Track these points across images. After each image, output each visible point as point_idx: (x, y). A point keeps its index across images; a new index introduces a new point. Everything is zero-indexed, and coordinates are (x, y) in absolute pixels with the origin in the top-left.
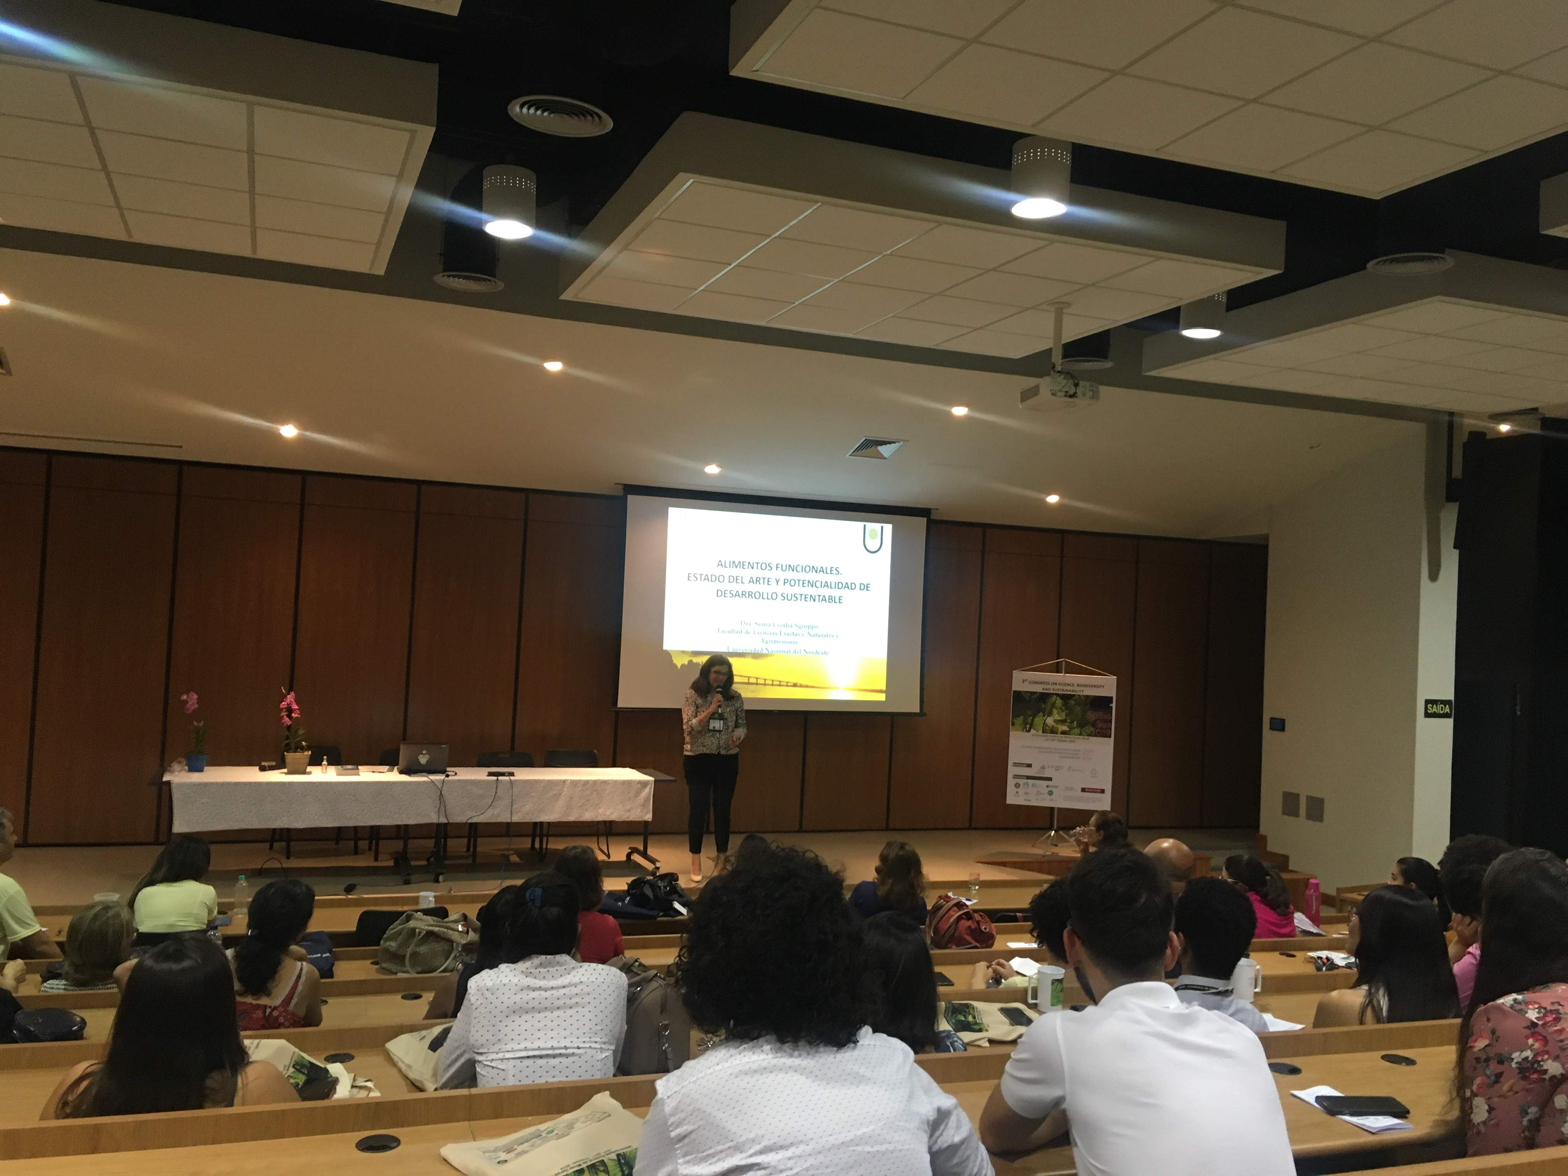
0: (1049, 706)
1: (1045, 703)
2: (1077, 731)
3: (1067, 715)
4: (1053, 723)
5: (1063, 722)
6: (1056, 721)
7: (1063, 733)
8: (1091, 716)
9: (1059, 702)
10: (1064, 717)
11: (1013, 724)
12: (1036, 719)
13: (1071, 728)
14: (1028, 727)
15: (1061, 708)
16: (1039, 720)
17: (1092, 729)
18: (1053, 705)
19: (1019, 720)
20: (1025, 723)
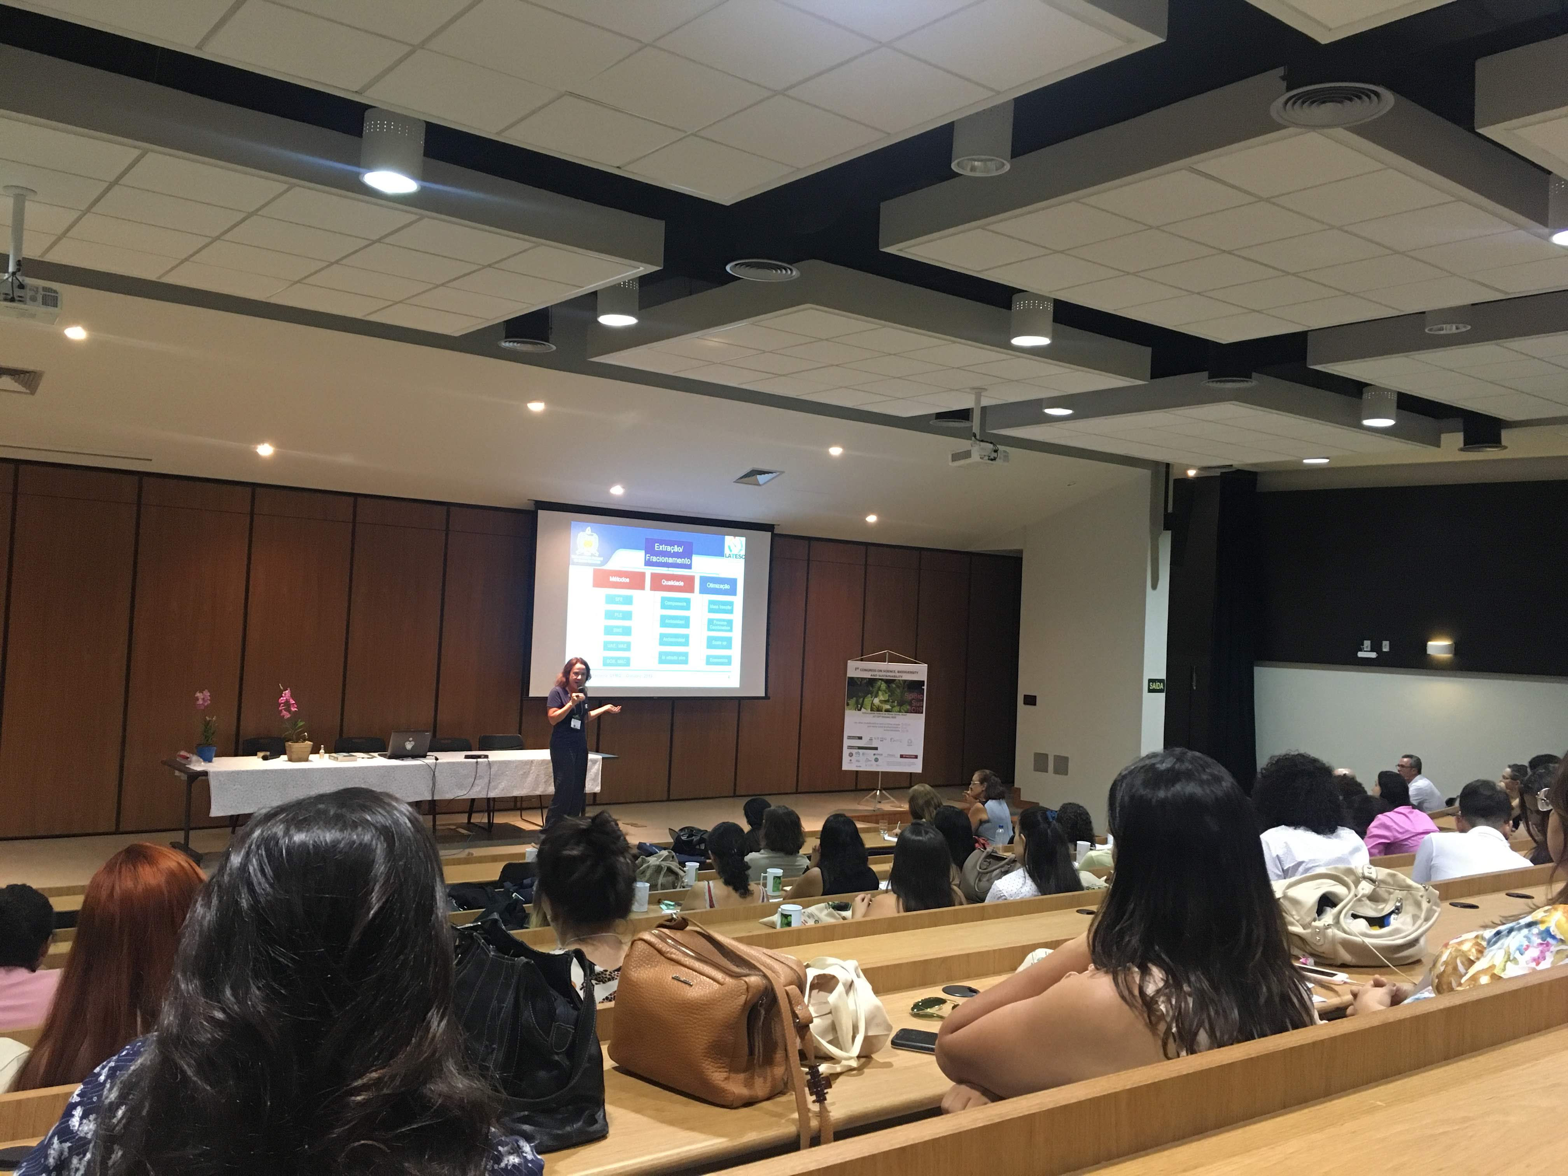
0: (875, 690)
1: (872, 687)
2: (897, 708)
3: (889, 696)
4: (879, 703)
5: (886, 702)
6: (881, 701)
7: (887, 711)
8: (909, 696)
9: (884, 686)
10: (887, 698)
11: (848, 705)
12: (866, 700)
13: (893, 707)
14: (859, 707)
15: (885, 691)
16: (868, 700)
17: (908, 707)
18: (879, 689)
19: (852, 701)
20: (857, 703)
